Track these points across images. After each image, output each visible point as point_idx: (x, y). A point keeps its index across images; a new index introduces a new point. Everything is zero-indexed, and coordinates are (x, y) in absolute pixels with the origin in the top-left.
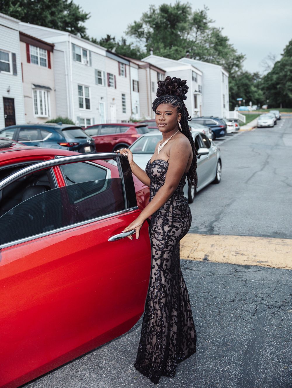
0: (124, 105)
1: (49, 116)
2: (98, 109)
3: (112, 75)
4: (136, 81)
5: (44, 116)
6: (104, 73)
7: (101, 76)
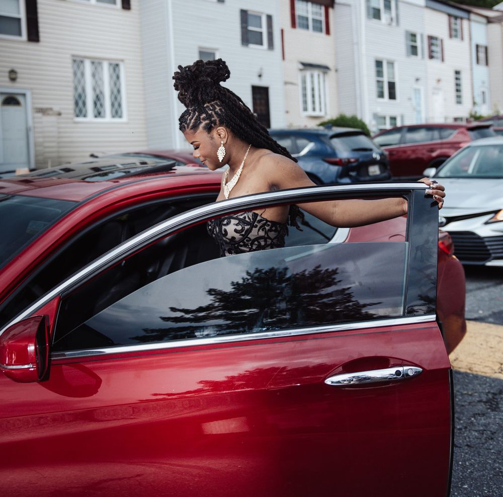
0: (458, 91)
1: (326, 113)
2: (410, 99)
3: (436, 39)
4: (482, 46)
5: (317, 113)
6: (422, 36)
7: (415, 41)
